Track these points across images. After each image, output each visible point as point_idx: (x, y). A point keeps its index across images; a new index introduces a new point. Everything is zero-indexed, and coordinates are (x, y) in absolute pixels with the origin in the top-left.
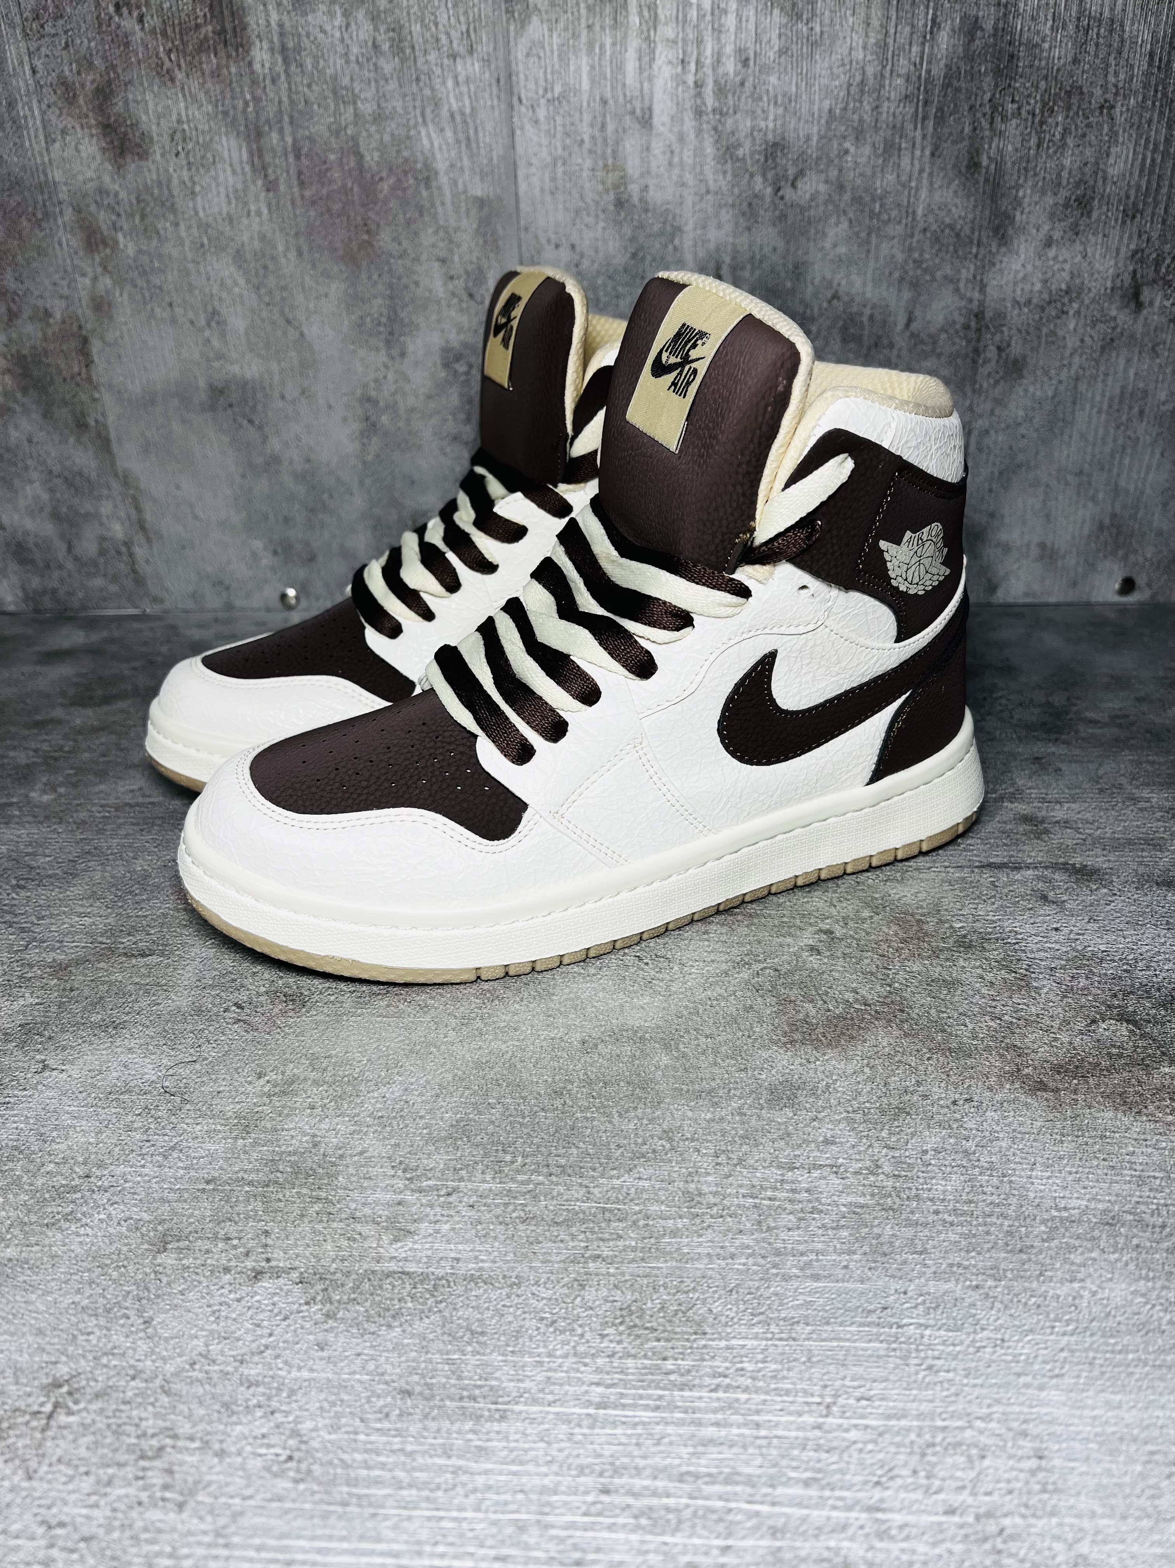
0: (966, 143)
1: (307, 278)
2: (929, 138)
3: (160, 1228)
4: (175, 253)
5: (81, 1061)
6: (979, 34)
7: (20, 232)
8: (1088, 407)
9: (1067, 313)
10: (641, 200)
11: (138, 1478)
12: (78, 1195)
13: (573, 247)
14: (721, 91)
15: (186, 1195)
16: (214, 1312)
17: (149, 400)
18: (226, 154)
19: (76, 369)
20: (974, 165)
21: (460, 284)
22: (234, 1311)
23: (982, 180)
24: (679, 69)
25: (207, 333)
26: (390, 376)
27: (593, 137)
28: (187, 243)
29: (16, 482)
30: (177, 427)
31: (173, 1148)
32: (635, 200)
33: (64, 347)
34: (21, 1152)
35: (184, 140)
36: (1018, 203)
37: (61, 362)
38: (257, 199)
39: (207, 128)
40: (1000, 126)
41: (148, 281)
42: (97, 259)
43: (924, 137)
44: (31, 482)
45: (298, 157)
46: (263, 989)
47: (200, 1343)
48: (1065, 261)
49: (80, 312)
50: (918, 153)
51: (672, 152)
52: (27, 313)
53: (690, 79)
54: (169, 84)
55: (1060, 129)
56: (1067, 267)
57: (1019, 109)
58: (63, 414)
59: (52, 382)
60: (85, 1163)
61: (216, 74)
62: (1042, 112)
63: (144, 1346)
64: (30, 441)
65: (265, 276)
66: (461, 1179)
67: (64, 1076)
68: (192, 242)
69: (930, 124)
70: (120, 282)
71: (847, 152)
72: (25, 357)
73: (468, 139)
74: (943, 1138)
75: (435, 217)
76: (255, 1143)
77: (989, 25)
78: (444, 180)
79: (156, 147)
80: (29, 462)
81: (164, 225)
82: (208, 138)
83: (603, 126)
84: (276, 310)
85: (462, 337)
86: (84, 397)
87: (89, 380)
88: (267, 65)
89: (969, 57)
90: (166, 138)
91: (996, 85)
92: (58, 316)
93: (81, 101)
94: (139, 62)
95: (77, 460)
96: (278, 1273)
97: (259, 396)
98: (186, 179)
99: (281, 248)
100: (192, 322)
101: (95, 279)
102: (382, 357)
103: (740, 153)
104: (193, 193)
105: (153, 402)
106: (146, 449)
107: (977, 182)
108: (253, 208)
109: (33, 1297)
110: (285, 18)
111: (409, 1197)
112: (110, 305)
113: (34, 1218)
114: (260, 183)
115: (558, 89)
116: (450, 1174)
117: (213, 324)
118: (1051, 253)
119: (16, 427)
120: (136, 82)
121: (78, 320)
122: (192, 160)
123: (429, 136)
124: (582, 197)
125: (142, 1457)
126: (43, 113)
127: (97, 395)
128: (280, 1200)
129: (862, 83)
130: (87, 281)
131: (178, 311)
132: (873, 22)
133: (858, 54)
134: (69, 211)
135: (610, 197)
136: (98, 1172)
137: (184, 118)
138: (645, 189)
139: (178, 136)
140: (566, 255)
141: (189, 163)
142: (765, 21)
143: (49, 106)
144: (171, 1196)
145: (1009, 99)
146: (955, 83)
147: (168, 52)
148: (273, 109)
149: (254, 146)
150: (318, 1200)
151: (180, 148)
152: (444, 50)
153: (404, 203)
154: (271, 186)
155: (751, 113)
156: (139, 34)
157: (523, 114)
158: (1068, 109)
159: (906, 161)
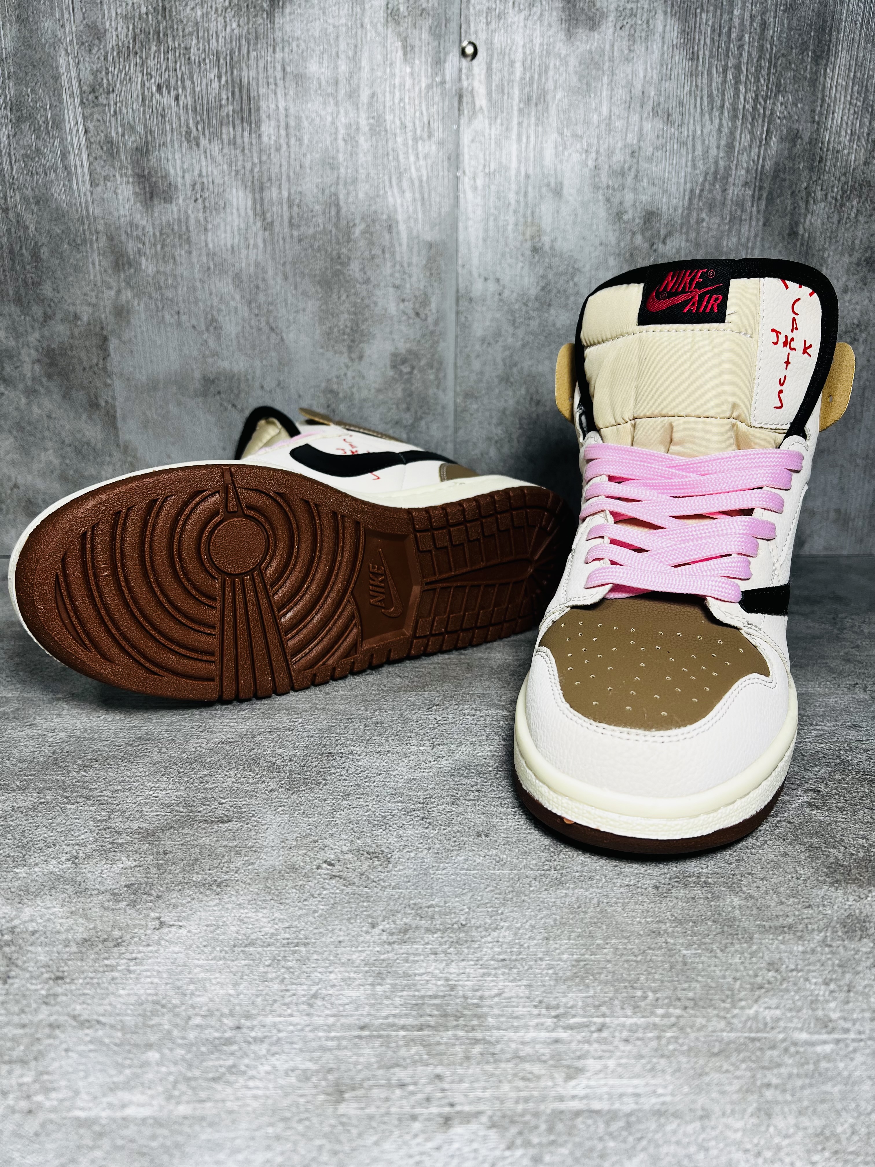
0: (788, 218)
1: (289, 296)
2: (762, 213)
3: (330, 1077)
4: (186, 274)
5: (195, 917)
6: (799, 141)
7: (61, 253)
9: (858, 340)
10: (551, 248)
12: (236, 1047)
13: (498, 280)
14: (612, 173)
15: (345, 1043)
17: (153, 386)
18: (234, 201)
19: (95, 361)
20: (793, 233)
21: (409, 305)
23: (798, 244)
24: (584, 156)
25: (205, 336)
26: (350, 374)
27: (518, 202)
28: (197, 267)
29: (34, 449)
30: (173, 408)
31: (315, 996)
32: (547, 247)
33: (87, 343)
34: (163, 1006)
35: (203, 190)
37: (83, 355)
38: (256, 234)
39: (221, 182)
40: (811, 206)
41: (162, 295)
42: (123, 276)
43: (758, 212)
44: (46, 450)
45: (291, 206)
46: (345, 849)
48: (857, 303)
49: (103, 316)
50: (754, 223)
51: (576, 215)
52: (59, 317)
53: (591, 164)
54: (195, 147)
55: (854, 210)
56: (858, 307)
57: (826, 195)
58: (80, 395)
59: (74, 371)
60: (232, 1014)
61: (233, 143)
62: (842, 197)
64: (49, 417)
65: (256, 294)
66: (605, 1015)
67: (183, 931)
68: (201, 266)
69: (763, 203)
70: (139, 294)
71: (703, 220)
72: (53, 350)
73: (423, 198)
75: (393, 254)
76: (394, 988)
77: (806, 136)
78: (402, 227)
79: (180, 194)
80: (47, 434)
81: (180, 253)
82: (221, 190)
83: (526, 194)
84: (263, 319)
85: (408, 345)
86: (99, 384)
87: (105, 369)
88: (273, 138)
89: (791, 157)
90: (188, 187)
91: (810, 178)
92: (85, 319)
93: (123, 156)
94: (172, 130)
95: (87, 433)
96: (467, 1118)
97: (243, 386)
98: (202, 219)
99: (271, 273)
100: (194, 327)
101: (119, 292)
102: (344, 359)
103: (626, 217)
104: (206, 230)
105: (155, 389)
106: (145, 425)
107: (795, 245)
108: (251, 242)
110: (291, 105)
111: (561, 1034)
112: (128, 312)
113: (197, 1073)
114: (259, 224)
115: (493, 166)
116: (591, 1010)
117: (211, 329)
119: (39, 406)
120: (169, 145)
121: (101, 323)
122: (207, 204)
123: (393, 195)
124: (507, 245)
126: (91, 163)
127: (109, 381)
128: (439, 1044)
129: (716, 173)
130: (113, 293)
131: (184, 318)
132: (725, 130)
133: (713, 152)
134: (103, 239)
135: (528, 245)
136: (248, 1023)
137: (204, 174)
138: (554, 240)
139: (198, 187)
140: (492, 287)
141: (205, 207)
142: (648, 126)
143: (96, 159)
144: (330, 1044)
145: (819, 188)
146: (782, 175)
147: (197, 124)
148: (275, 170)
149: (258, 197)
150: (477, 1041)
151: (199, 196)
152: (410, 134)
153: (371, 243)
154: (268, 227)
155: (635, 190)
156: (174, 109)
157: (466, 183)
158: (860, 196)
159: (745, 229)
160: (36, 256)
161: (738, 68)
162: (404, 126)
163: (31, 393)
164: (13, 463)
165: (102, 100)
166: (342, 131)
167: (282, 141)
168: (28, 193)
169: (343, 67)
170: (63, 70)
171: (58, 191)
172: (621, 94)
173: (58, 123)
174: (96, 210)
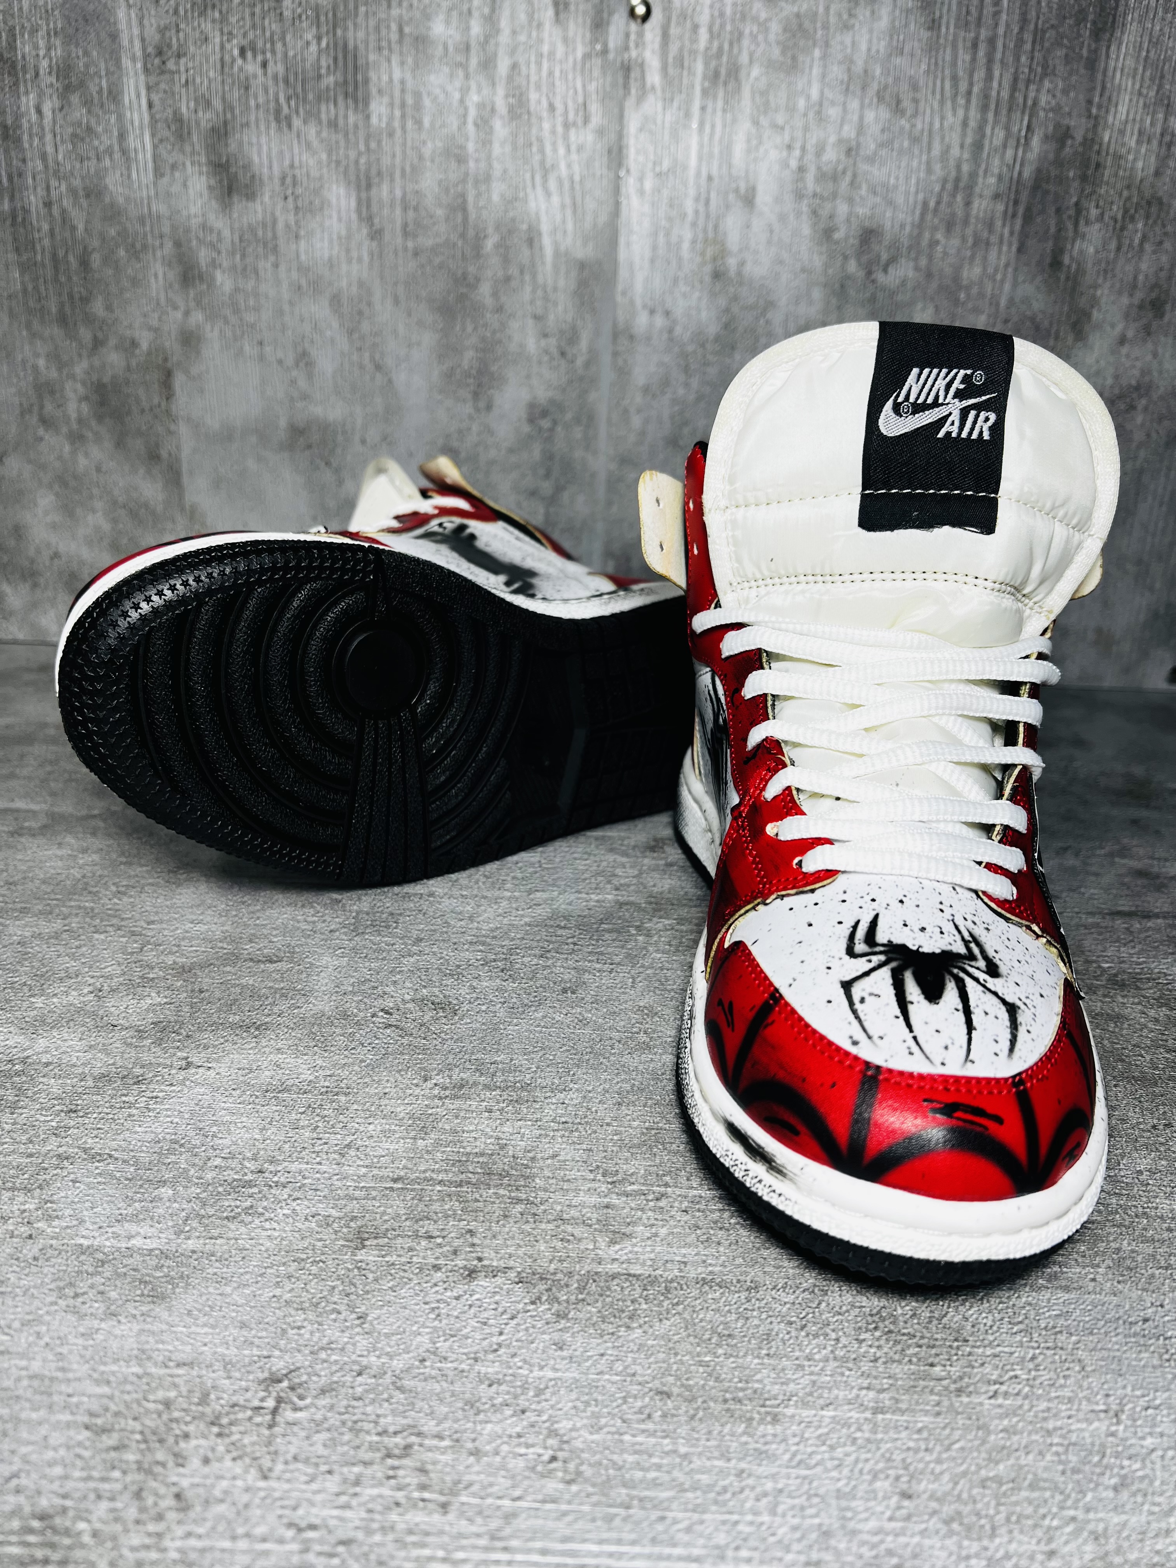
0: (1050, 242)
1: (401, 326)
2: (1016, 235)
3: (352, 1224)
4: (271, 293)
5: (227, 1059)
6: (1069, 142)
7: (117, 262)
8: (1150, 498)
10: (738, 273)
11: (389, 1478)
12: (255, 1190)
13: (667, 313)
14: (822, 177)
15: (374, 1193)
16: (433, 1309)
17: (227, 435)
18: (334, 201)
19: (156, 401)
20: (1056, 264)
21: (553, 342)
22: (454, 1309)
23: (1063, 277)
24: (785, 153)
25: (294, 373)
26: (475, 428)
27: (697, 212)
28: (285, 284)
29: (79, 511)
31: (348, 1146)
32: (732, 273)
33: (147, 378)
34: (182, 1146)
35: (294, 185)
36: (1094, 302)
37: (141, 392)
38: (360, 245)
39: (318, 175)
40: (1082, 228)
41: (241, 319)
42: (192, 295)
43: (1012, 233)
44: (94, 511)
45: (405, 209)
46: (407, 997)
47: (425, 1339)
48: (1137, 359)
49: (167, 344)
50: (1005, 248)
51: (771, 232)
52: (112, 342)
53: (794, 164)
54: (285, 129)
55: (1139, 235)
56: (1138, 364)
57: (1102, 214)
58: (138, 445)
59: (129, 413)
60: (255, 1158)
61: (333, 124)
62: (1123, 217)
63: (363, 1343)
64: (98, 470)
65: (359, 321)
66: (666, 1185)
67: (211, 1073)
68: (291, 284)
69: (1019, 222)
70: (212, 316)
71: (937, 242)
72: (104, 386)
73: (574, 204)
74: (1153, 1159)
75: (534, 276)
76: (438, 1143)
77: (1079, 136)
78: (546, 240)
79: (266, 189)
80: (95, 491)
81: (265, 265)
82: (318, 185)
83: (707, 202)
84: (367, 355)
85: (550, 394)
86: (160, 429)
87: (168, 412)
88: (385, 119)
89: (1059, 163)
90: (277, 181)
91: (1083, 191)
92: (145, 347)
93: (195, 138)
94: (258, 106)
95: (144, 492)
96: (494, 1273)
97: (340, 438)
98: (292, 223)
99: (378, 295)
100: (280, 362)
101: (187, 313)
102: (468, 409)
103: (837, 236)
104: (297, 237)
105: (230, 438)
106: (217, 483)
107: (1058, 279)
108: (355, 254)
109: (228, 1290)
110: (408, 76)
111: (614, 1200)
112: (199, 339)
113: (211, 1211)
114: (365, 231)
115: (666, 164)
116: (652, 1179)
117: (302, 365)
118: (1124, 350)
119: (86, 455)
120: (253, 125)
121: (165, 352)
122: (300, 204)
123: (536, 200)
124: (680, 267)
125: (389, 1456)
126: (155, 147)
127: (173, 427)
128: (477, 1201)
129: (957, 180)
130: (179, 315)
131: (268, 350)
132: (972, 124)
133: (955, 152)
134: (169, 245)
135: (708, 269)
136: (272, 1168)
137: (297, 164)
138: (742, 264)
139: (289, 180)
140: (659, 321)
141: (297, 208)
142: (870, 116)
143: (161, 141)
144: (357, 1193)
145: (1093, 204)
146: (1044, 185)
147: (288, 99)
148: (386, 161)
149: (364, 195)
150: (519, 1201)
151: (289, 192)
152: (559, 120)
153: (506, 260)
154: (376, 235)
155: (850, 201)
156: (260, 79)
157: (630, 185)
158: (1147, 217)
159: (993, 254)
160: (84, 263)
161: (992, 42)
162: (552, 108)
163: (77, 438)
164: (54, 526)
165: (171, 65)
166: (472, 113)
167: (397, 124)
168: (77, 182)
169: (476, 28)
170: (123, 26)
171: (113, 182)
172: (837, 72)
173: (115, 94)
174: (159, 208)
